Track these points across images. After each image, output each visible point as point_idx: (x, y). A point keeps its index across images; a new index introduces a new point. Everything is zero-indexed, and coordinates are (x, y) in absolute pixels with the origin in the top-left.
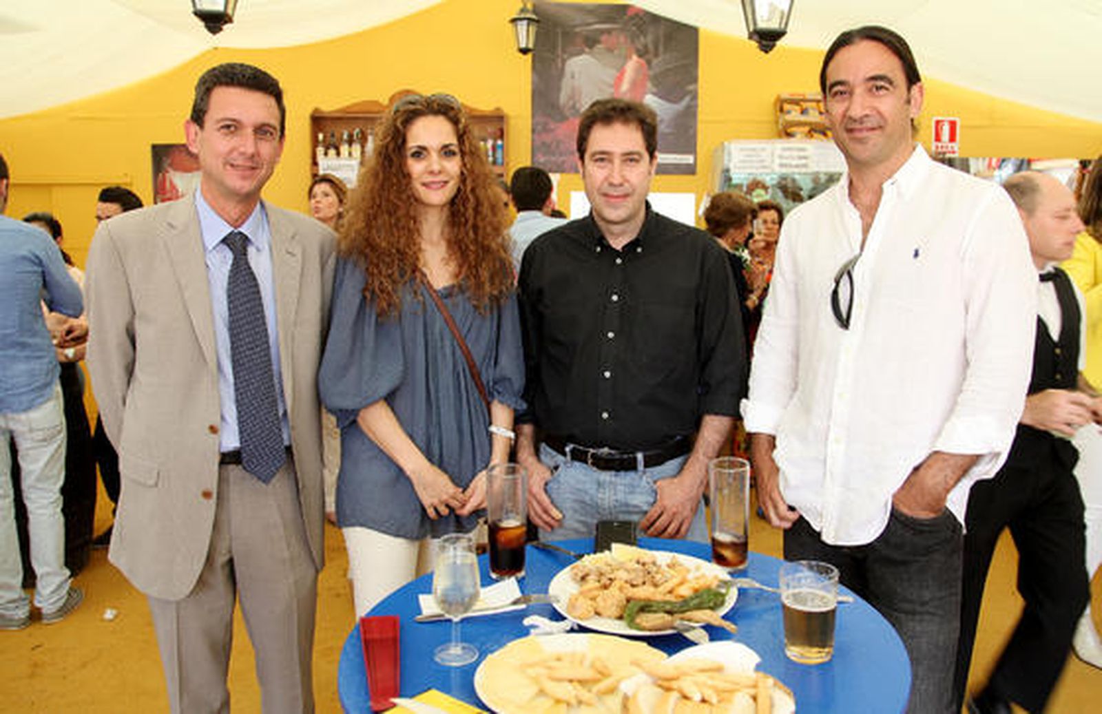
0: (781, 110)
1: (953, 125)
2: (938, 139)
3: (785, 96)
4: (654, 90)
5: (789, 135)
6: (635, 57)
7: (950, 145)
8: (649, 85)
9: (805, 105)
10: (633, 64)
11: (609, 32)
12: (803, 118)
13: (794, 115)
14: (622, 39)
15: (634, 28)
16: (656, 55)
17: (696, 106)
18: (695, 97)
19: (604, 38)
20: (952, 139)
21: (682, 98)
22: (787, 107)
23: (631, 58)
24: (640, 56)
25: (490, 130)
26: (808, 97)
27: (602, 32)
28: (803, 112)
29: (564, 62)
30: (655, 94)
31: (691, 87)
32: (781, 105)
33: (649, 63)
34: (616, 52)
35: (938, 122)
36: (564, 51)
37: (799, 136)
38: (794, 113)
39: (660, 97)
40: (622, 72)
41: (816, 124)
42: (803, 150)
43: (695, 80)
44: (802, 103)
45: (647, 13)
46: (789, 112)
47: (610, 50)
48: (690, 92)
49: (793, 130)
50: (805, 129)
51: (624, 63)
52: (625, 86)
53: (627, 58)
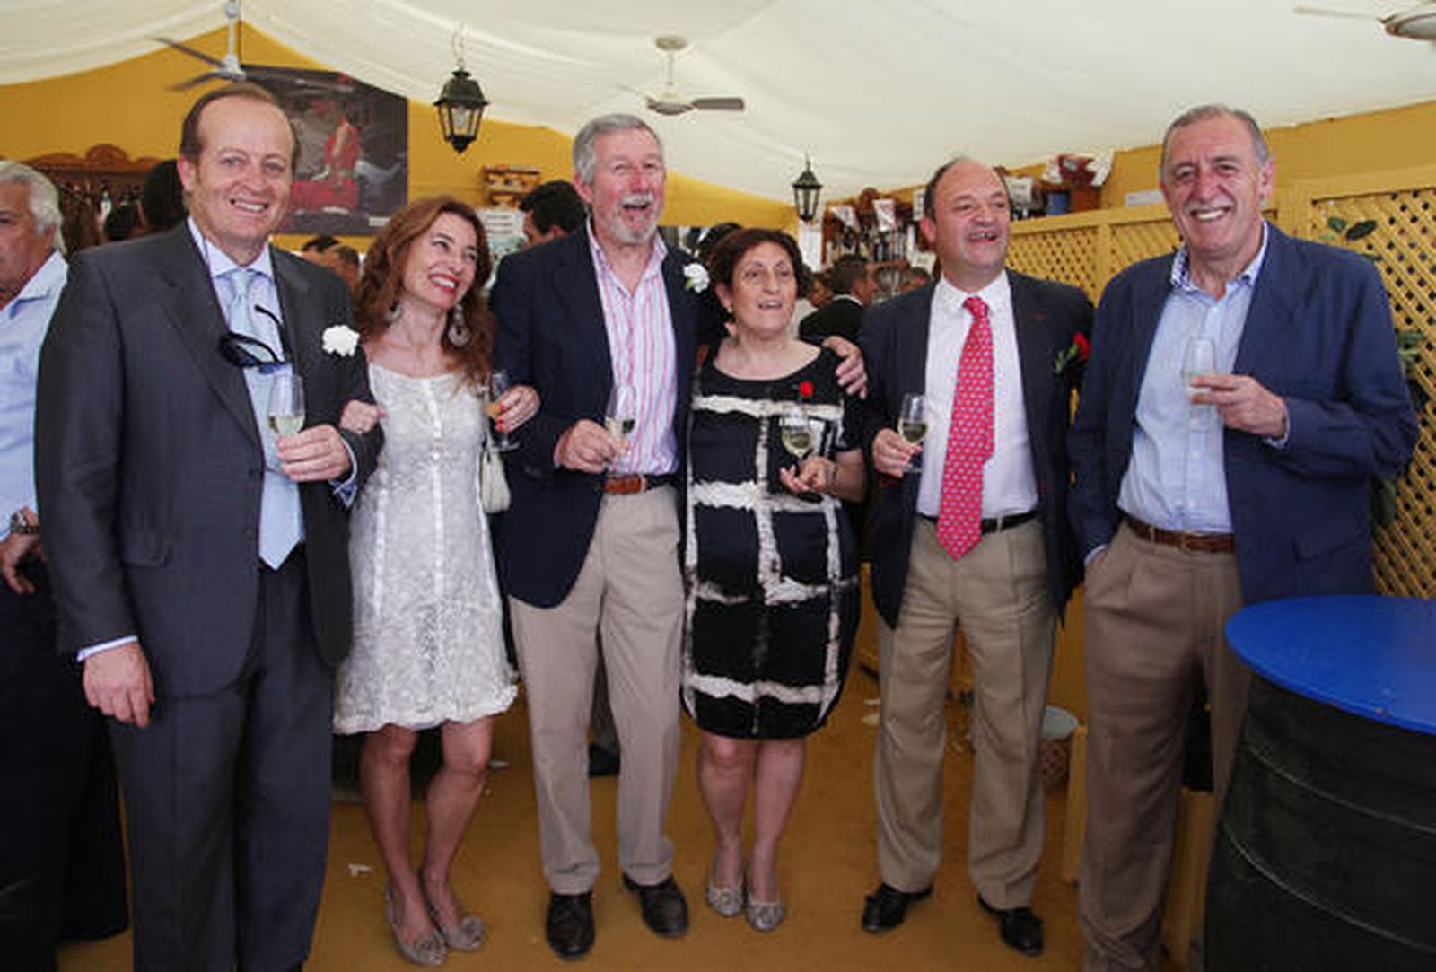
0: (487, 180)
3: (489, 166)
4: (366, 156)
5: (495, 204)
6: (346, 125)
8: (361, 153)
9: (510, 176)
10: (344, 129)
11: (320, 97)
12: (506, 188)
13: (499, 185)
14: (332, 106)
16: (366, 122)
17: (407, 172)
18: (405, 163)
19: (315, 103)
21: (391, 165)
22: (492, 177)
24: (351, 122)
26: (512, 168)
27: (313, 96)
28: (507, 182)
30: (366, 159)
31: (401, 155)
32: (486, 175)
33: (359, 129)
34: (327, 117)
37: (503, 205)
38: (498, 183)
39: (371, 162)
42: (505, 217)
43: (405, 147)
44: (506, 174)
46: (493, 182)
47: (321, 115)
48: (401, 160)
49: (498, 198)
50: (508, 198)
51: (335, 129)
52: (336, 151)
53: (340, 124)
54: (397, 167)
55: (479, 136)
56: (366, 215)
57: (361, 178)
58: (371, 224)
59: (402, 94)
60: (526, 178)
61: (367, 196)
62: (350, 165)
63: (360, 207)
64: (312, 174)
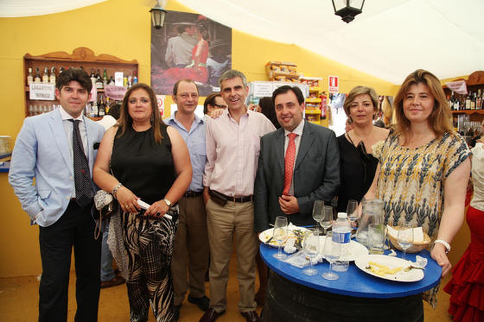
0: (271, 68)
1: (336, 79)
2: (331, 85)
3: (273, 62)
4: (212, 56)
5: (277, 80)
6: (202, 40)
7: (336, 88)
8: (209, 54)
9: (282, 67)
10: (201, 43)
11: (190, 26)
12: (282, 73)
13: (278, 71)
14: (196, 30)
15: (201, 26)
17: (231, 65)
18: (230, 60)
19: (187, 29)
20: (336, 85)
21: (224, 62)
22: (274, 67)
23: (200, 40)
24: (205, 39)
25: (130, 71)
26: (282, 63)
27: (186, 26)
28: (282, 70)
29: (167, 39)
30: (212, 58)
31: (228, 56)
32: (271, 66)
33: (209, 42)
34: (193, 36)
35: (331, 78)
36: (167, 35)
37: (282, 80)
38: (278, 70)
40: (196, 47)
41: (289, 75)
43: (230, 53)
44: (281, 66)
45: (208, 20)
46: (275, 69)
47: (190, 35)
48: (228, 58)
49: (280, 77)
50: (284, 77)
51: (197, 42)
52: (198, 53)
53: (199, 40)
54: (226, 63)
55: (363, 10)
56: (211, 86)
57: (209, 67)
58: (214, 91)
59: (228, 25)
60: (290, 68)
61: (212, 76)
62: (204, 61)
63: (208, 82)
64: (185, 66)
